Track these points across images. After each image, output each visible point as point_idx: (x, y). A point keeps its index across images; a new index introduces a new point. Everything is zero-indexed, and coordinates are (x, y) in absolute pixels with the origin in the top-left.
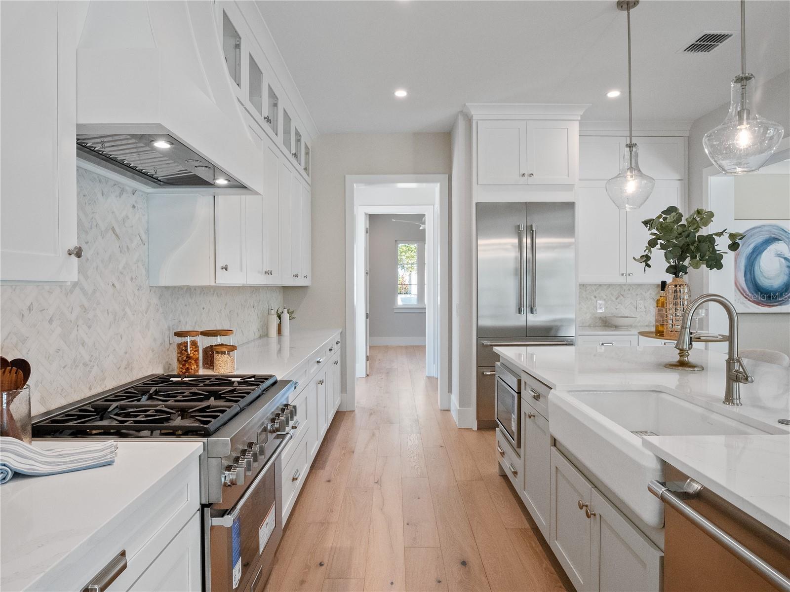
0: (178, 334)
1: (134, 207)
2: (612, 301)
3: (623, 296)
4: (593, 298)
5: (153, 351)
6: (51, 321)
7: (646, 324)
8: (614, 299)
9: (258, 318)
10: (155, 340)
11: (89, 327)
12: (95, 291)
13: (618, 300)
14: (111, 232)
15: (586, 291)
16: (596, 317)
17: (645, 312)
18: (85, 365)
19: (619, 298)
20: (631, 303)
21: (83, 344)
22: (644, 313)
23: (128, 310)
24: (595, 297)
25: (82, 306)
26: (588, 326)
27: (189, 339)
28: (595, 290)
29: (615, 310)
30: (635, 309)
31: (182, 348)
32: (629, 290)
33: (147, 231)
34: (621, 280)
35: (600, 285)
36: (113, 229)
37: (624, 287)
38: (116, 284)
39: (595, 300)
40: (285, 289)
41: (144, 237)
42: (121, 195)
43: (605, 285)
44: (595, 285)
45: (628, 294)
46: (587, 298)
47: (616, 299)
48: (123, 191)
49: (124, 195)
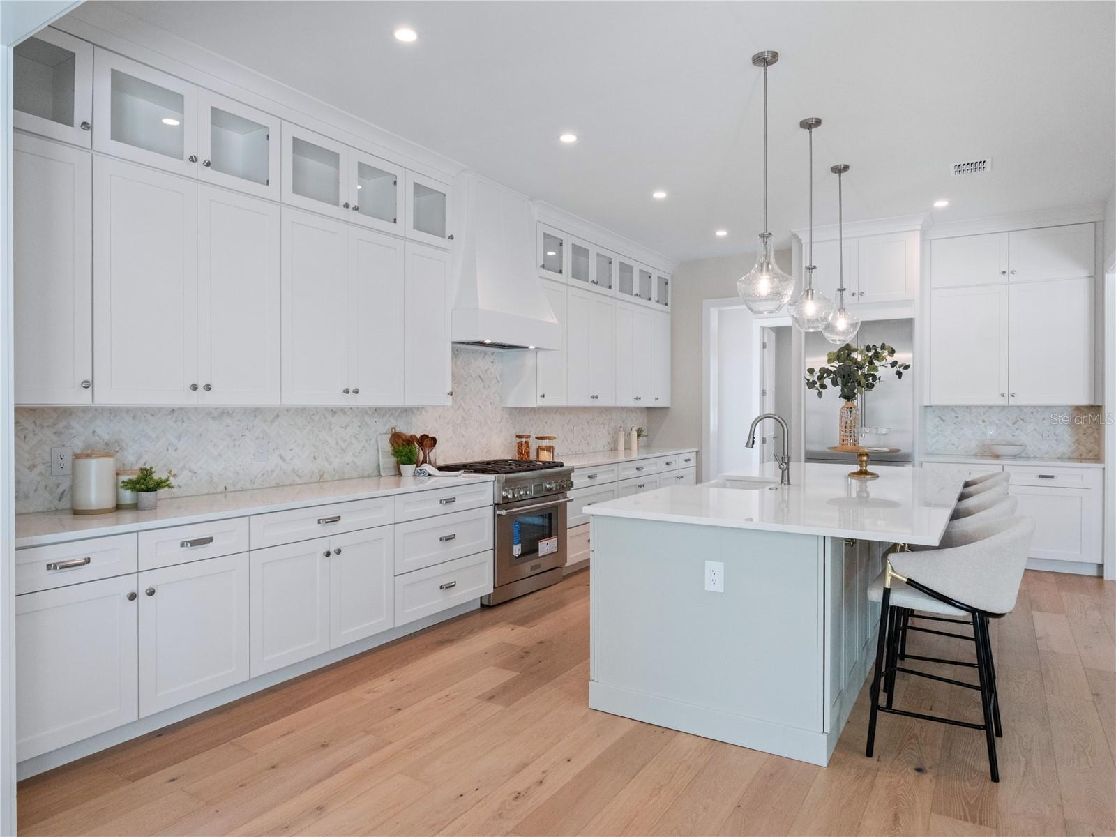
0: (518, 437)
1: (492, 362)
2: (1008, 426)
3: (1023, 420)
4: (981, 423)
5: (504, 446)
6: (448, 424)
7: (1056, 456)
8: (1009, 423)
9: (609, 434)
10: (506, 440)
11: (466, 428)
12: (469, 410)
13: (1016, 426)
14: (479, 378)
15: (970, 414)
16: (984, 445)
17: (1056, 440)
18: (464, 447)
19: (1018, 423)
20: (1035, 429)
21: (463, 436)
22: (1055, 442)
23: (488, 421)
24: (984, 421)
25: (463, 417)
26: (974, 455)
27: (524, 440)
28: (984, 414)
29: (1012, 437)
30: (1041, 437)
31: (520, 445)
32: (1032, 413)
33: (501, 375)
34: (1003, 402)
35: (991, 407)
36: (480, 376)
37: (1025, 410)
38: (482, 407)
39: (983, 424)
40: (649, 409)
41: (498, 378)
42: (484, 357)
43: (998, 407)
44: (984, 407)
45: (1030, 418)
46: (972, 422)
47: (1014, 424)
48: (486, 354)
49: (487, 356)
